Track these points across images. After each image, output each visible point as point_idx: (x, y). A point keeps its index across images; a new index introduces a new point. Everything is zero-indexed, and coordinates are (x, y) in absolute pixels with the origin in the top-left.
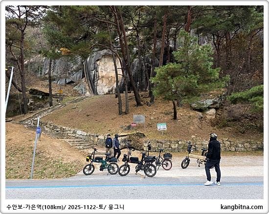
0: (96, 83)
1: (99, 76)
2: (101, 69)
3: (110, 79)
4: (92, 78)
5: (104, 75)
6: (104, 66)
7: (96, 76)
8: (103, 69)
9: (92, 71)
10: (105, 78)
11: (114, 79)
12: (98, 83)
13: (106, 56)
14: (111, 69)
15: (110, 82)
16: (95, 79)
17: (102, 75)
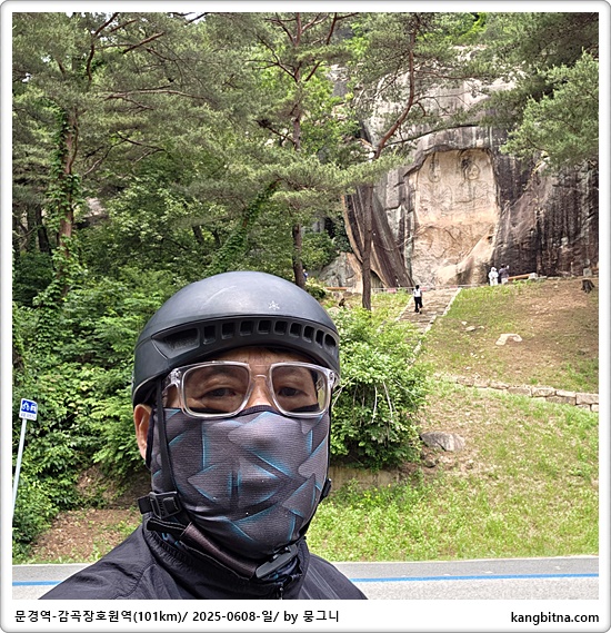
0: (408, 248)
1: (417, 226)
2: (423, 201)
3: (456, 232)
4: (396, 232)
5: (434, 220)
6: (432, 192)
7: (409, 225)
8: (428, 199)
9: (393, 210)
10: (439, 232)
11: (469, 231)
12: (416, 248)
13: (436, 155)
14: (453, 198)
15: (455, 245)
16: (406, 234)
17: (427, 219)
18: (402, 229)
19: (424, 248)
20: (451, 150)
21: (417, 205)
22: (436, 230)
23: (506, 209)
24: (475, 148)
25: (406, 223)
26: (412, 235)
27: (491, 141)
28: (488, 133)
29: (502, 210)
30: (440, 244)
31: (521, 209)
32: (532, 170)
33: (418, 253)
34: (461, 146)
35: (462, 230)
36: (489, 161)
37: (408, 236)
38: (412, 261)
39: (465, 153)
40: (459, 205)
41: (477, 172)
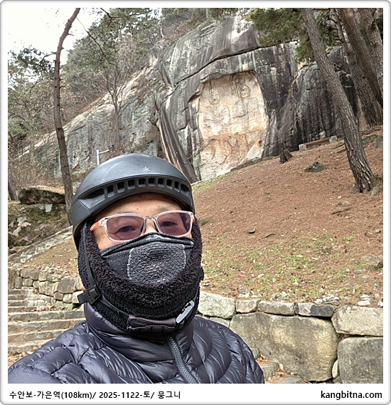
0: (195, 159)
1: (201, 140)
2: (205, 120)
3: (233, 141)
4: (185, 147)
5: (216, 134)
6: (213, 112)
7: (195, 142)
8: (210, 118)
9: (182, 131)
10: (220, 143)
11: (244, 139)
12: (202, 158)
13: (212, 83)
14: (231, 114)
15: (234, 152)
16: (193, 148)
17: (210, 134)
18: (190, 145)
19: (209, 157)
20: (223, 76)
21: (201, 124)
22: (217, 142)
23: (272, 117)
24: (242, 72)
25: (192, 139)
26: (198, 148)
27: (254, 63)
28: (252, 58)
29: (270, 118)
30: (222, 153)
31: (285, 115)
32: (291, 82)
33: (205, 162)
34: (230, 72)
35: (238, 139)
36: (256, 81)
37: (196, 149)
38: (200, 169)
39: (235, 77)
40: (236, 120)
41: (248, 91)
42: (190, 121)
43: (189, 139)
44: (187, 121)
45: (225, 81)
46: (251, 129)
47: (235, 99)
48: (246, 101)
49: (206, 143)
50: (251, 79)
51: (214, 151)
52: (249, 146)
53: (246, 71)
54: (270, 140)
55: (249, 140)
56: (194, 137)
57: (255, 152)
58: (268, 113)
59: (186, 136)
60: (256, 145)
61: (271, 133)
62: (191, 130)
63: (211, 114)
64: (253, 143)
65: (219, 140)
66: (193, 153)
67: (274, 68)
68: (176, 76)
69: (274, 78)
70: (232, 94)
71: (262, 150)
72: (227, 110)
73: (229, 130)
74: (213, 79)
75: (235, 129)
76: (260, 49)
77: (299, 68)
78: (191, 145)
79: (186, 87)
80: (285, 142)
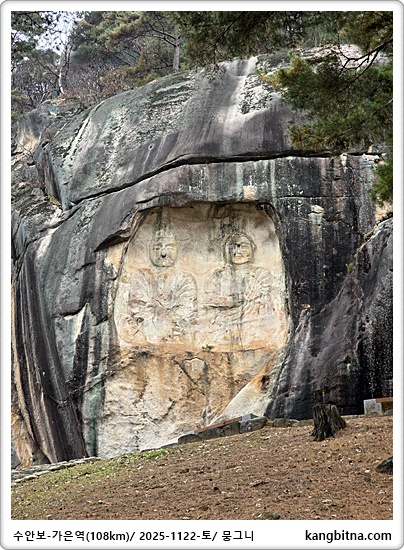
0: (90, 398)
1: (114, 351)
3: (196, 367)
7: (98, 348)
9: (68, 318)
10: (161, 365)
11: (224, 366)
12: (109, 397)
13: (164, 215)
14: (200, 299)
15: (195, 394)
16: (90, 367)
17: (139, 340)
18: (81, 357)
19: (128, 397)
20: (193, 204)
21: (120, 309)
22: (154, 361)
23: (302, 322)
24: (242, 202)
25: (92, 344)
26: (103, 369)
27: (273, 188)
28: (269, 174)
29: (296, 323)
30: (163, 392)
31: (332, 322)
32: (357, 246)
33: (114, 408)
34: (213, 196)
35: (210, 362)
36: (273, 229)
37: (95, 371)
38: (100, 427)
39: (221, 211)
40: (212, 314)
41: (249, 251)
42: (94, 298)
43: (82, 341)
44: (87, 296)
45: (196, 217)
46: (246, 343)
47: (216, 262)
48: (241, 273)
49: (126, 360)
50: (259, 223)
51: (143, 382)
52: (235, 384)
53: (250, 203)
54: (288, 379)
55: (238, 371)
56: (98, 339)
57: (250, 403)
58: (293, 311)
59: (77, 333)
60: (252, 387)
61: (293, 362)
62: (93, 320)
63: (149, 288)
64: (245, 378)
65: (160, 359)
66: (88, 380)
67: (317, 208)
68: (76, 184)
69: (317, 231)
70: (210, 250)
71: (269, 401)
72: (191, 285)
73: (189, 337)
74: (168, 205)
75: (205, 337)
76: (290, 158)
77: (378, 217)
78: (86, 359)
79: (98, 215)
80: (327, 390)
